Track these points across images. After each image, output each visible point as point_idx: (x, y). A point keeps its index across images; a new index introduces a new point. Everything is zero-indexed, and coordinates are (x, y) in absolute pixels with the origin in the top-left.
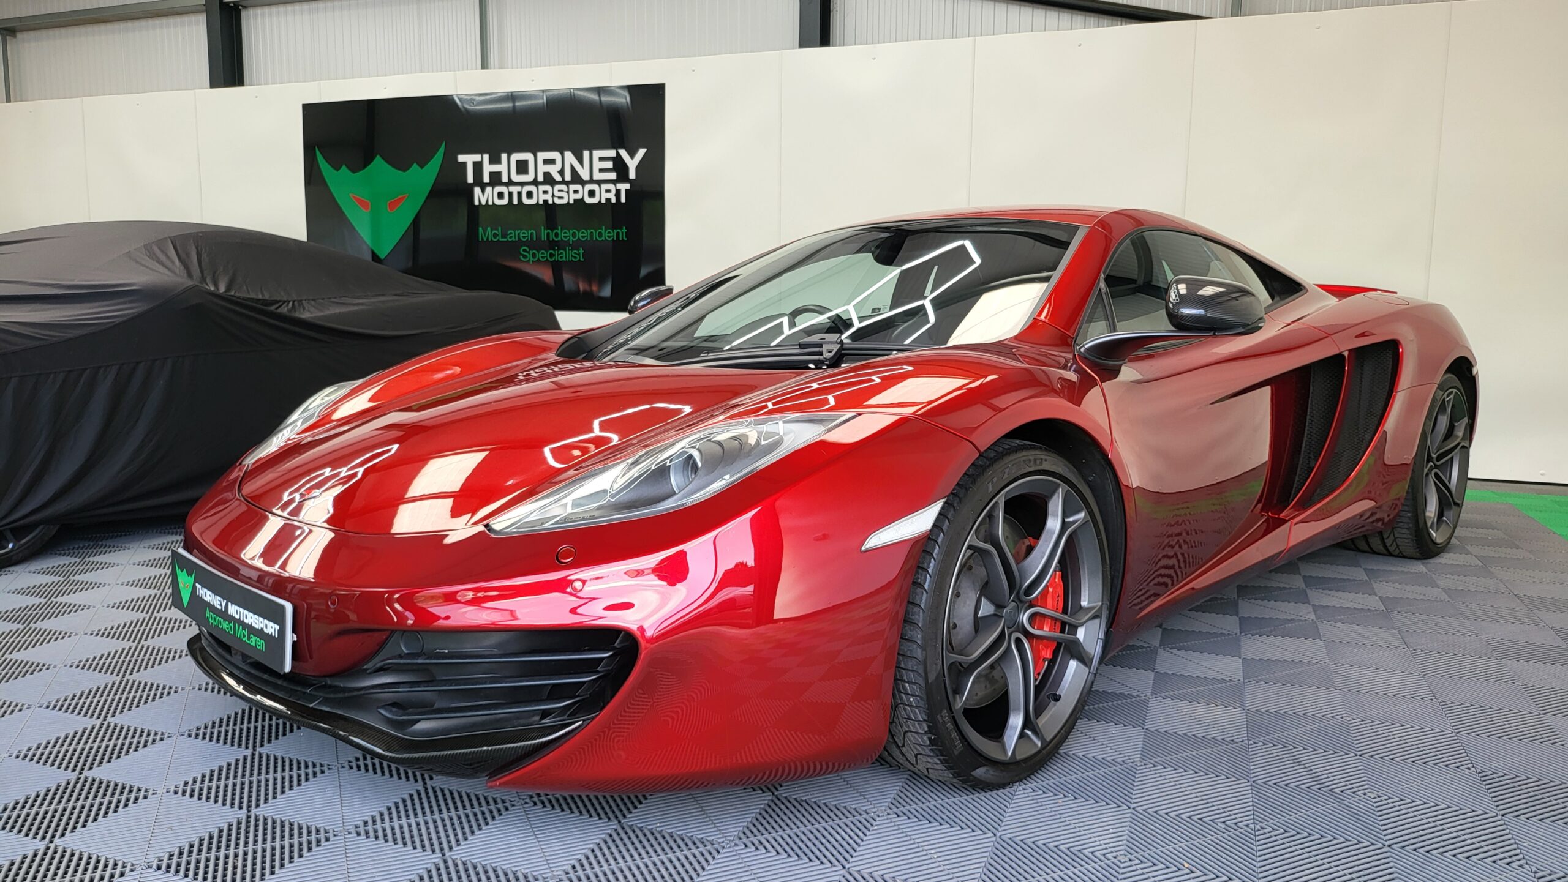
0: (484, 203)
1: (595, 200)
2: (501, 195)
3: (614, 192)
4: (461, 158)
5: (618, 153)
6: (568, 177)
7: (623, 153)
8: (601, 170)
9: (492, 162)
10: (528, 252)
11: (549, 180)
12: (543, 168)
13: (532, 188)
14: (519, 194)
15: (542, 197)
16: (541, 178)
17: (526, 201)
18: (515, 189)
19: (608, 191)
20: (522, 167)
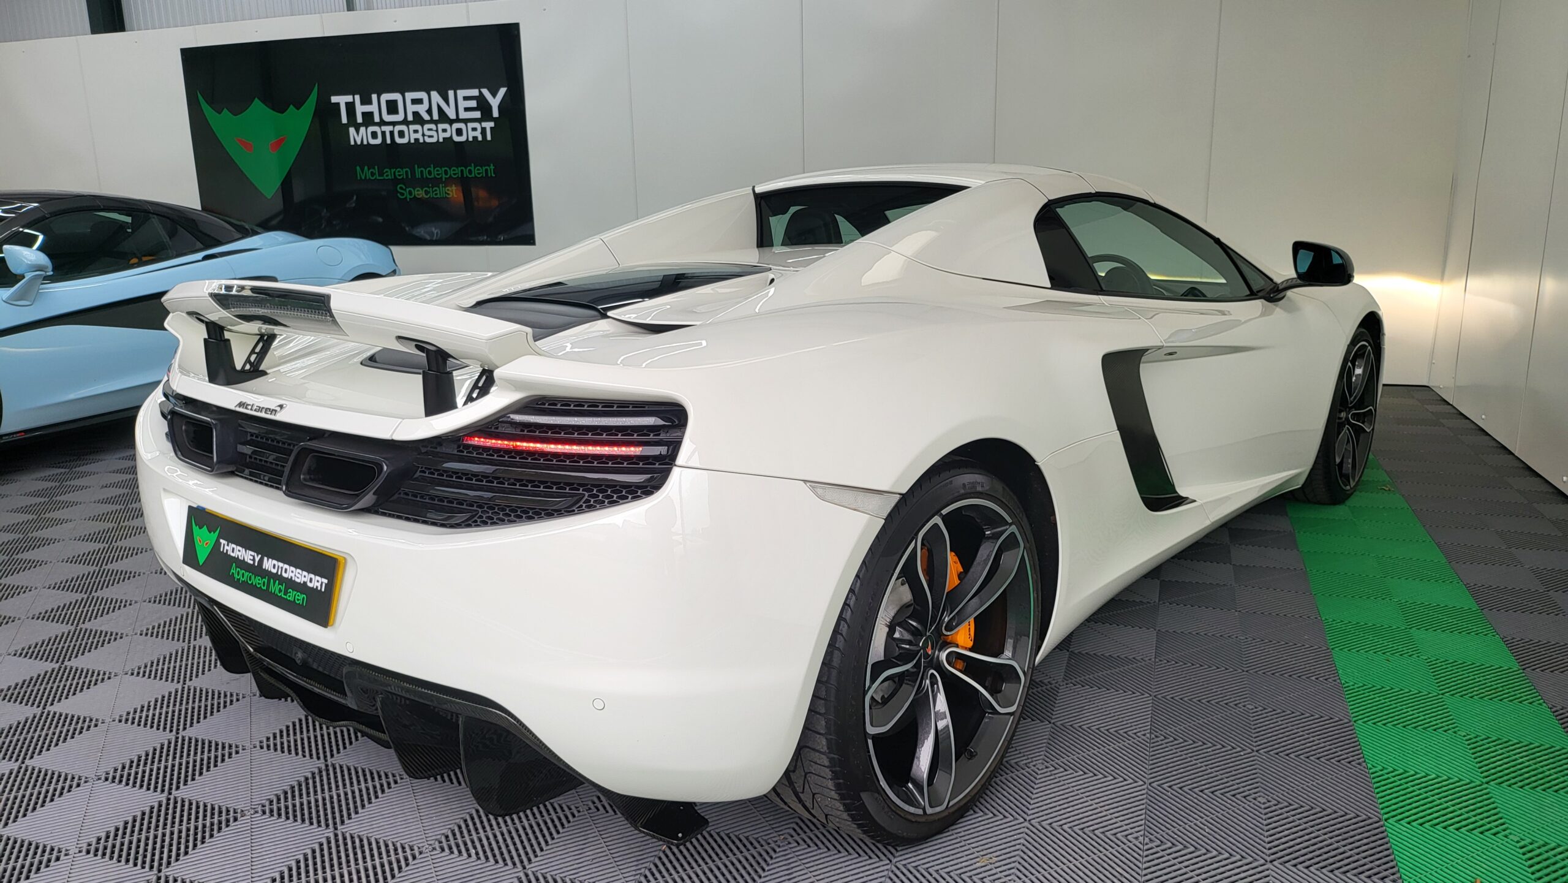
0: (359, 143)
1: (463, 139)
2: (374, 135)
3: (479, 130)
4: (334, 99)
5: (480, 92)
6: (436, 117)
7: (485, 92)
8: (467, 109)
9: (363, 103)
10: (405, 190)
11: (418, 119)
12: (411, 108)
13: (403, 128)
14: (392, 133)
15: (413, 136)
16: (410, 118)
17: (398, 140)
18: (387, 129)
19: (474, 129)
20: (392, 107)
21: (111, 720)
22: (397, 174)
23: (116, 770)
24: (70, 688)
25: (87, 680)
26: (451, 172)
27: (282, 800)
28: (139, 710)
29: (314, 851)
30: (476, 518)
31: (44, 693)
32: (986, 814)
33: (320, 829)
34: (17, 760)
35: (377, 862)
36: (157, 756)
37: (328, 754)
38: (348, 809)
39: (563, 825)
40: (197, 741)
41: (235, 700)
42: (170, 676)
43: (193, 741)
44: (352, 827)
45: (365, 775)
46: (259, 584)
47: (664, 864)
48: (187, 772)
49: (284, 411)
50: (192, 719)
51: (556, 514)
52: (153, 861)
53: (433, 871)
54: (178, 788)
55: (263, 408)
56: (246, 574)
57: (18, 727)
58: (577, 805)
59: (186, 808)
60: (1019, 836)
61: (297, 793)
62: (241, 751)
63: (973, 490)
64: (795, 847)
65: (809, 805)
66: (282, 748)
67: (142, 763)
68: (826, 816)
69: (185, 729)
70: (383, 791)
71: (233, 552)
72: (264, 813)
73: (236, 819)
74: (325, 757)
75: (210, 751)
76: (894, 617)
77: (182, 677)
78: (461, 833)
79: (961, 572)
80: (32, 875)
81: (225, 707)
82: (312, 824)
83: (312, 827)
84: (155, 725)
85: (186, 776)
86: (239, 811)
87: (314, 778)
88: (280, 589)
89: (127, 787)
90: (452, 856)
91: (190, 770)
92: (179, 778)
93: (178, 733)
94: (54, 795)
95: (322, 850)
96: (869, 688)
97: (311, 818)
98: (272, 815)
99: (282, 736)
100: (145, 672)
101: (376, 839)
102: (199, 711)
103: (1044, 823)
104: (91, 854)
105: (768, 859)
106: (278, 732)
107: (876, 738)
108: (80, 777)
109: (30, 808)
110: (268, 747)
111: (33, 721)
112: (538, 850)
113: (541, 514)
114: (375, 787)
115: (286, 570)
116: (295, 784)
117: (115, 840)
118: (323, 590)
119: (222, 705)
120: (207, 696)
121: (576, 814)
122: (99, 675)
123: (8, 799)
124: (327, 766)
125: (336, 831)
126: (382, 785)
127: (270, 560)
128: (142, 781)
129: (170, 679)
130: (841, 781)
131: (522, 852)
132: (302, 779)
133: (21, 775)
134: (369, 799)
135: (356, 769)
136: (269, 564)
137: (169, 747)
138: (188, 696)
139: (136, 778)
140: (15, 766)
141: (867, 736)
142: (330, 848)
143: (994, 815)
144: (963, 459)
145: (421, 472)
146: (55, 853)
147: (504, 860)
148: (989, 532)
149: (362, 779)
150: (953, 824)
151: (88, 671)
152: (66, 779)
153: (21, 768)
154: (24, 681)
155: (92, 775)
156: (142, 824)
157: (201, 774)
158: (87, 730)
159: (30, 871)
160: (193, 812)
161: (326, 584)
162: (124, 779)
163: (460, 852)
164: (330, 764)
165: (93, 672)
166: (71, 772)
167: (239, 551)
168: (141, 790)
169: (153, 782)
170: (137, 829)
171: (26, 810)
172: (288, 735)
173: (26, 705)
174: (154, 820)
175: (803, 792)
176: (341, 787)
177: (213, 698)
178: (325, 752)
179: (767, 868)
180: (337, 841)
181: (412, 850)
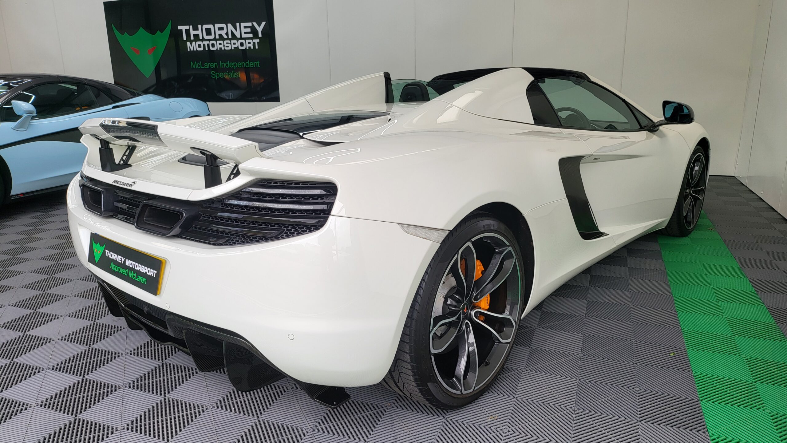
0: (192, 50)
1: (244, 48)
2: (200, 46)
3: (252, 43)
4: (180, 28)
5: (252, 24)
6: (230, 37)
7: (255, 24)
8: (246, 33)
9: (194, 30)
10: (215, 74)
11: (221, 37)
12: (218, 32)
13: (214, 42)
14: (208, 45)
15: (219, 46)
16: (217, 37)
17: (212, 49)
18: (206, 43)
19: (249, 43)
20: (208, 32)
21: (57, 339)
22: (211, 65)
23: (58, 364)
24: (38, 323)
25: (47, 319)
26: (238, 65)
27: (139, 381)
28: (71, 335)
29: (153, 407)
30: (230, 241)
31: (25, 325)
32: (494, 394)
33: (157, 396)
34: (9, 359)
35: (185, 413)
36: (79, 358)
37: (164, 358)
38: (172, 386)
39: (279, 396)
40: (99, 350)
41: (119, 330)
42: (88, 317)
43: (97, 351)
44: (173, 395)
45: (181, 369)
46: (124, 273)
47: (329, 417)
48: (93, 366)
49: (136, 185)
50: (97, 339)
51: (270, 239)
52: (73, 411)
53: (212, 418)
54: (88, 374)
55: (126, 183)
56: (118, 268)
57: (11, 342)
58: (286, 386)
59: (91, 384)
60: (510, 406)
61: (147, 378)
62: (120, 356)
63: (489, 229)
64: (396, 409)
65: (402, 389)
66: (141, 354)
67: (71, 361)
68: (411, 394)
69: (93, 344)
70: (190, 377)
71: (112, 256)
72: (130, 387)
73: (115, 390)
74: (162, 359)
75: (105, 355)
76: (447, 293)
77: (94, 318)
78: (228, 399)
79: (483, 271)
80: (13, 417)
81: (114, 333)
82: (153, 393)
83: (153, 395)
84: (79, 342)
85: (93, 368)
86: (117, 386)
87: (156, 370)
88: (134, 275)
89: (63, 373)
90: (223, 411)
91: (95, 365)
92: (89, 369)
93: (90, 346)
94: (26, 377)
95: (157, 407)
96: (432, 330)
97: (153, 390)
98: (134, 389)
99: (141, 348)
100: (75, 315)
101: (185, 402)
102: (101, 335)
103: (523, 399)
104: (43, 407)
105: (382, 415)
106: (139, 346)
107: (435, 355)
108: (40, 368)
109: (14, 383)
110: (134, 354)
111: (19, 339)
112: (265, 408)
113: (263, 239)
114: (186, 375)
115: (137, 266)
116: (146, 373)
117: (55, 400)
118: (154, 276)
119: (113, 332)
120: (106, 328)
121: (286, 390)
122: (53, 316)
123: (3, 378)
124: (163, 364)
125: (165, 397)
126: (189, 374)
127: (129, 261)
128: (71, 370)
129: (88, 319)
130: (417, 377)
131: (257, 409)
132: (150, 370)
133: (11, 366)
134: (183, 381)
135: (177, 366)
136: (129, 263)
137: (85, 353)
138: (96, 327)
139: (67, 369)
140: (8, 362)
141: (431, 354)
142: (161, 406)
143: (498, 394)
144: (484, 212)
145: (203, 217)
146: (25, 406)
147: (248, 413)
148: (498, 250)
149: (180, 371)
150: (477, 399)
151: (48, 314)
152: (33, 369)
153: (11, 363)
154: (16, 319)
155: (46, 367)
156: (69, 392)
157: (100, 367)
158: (45, 344)
159: (12, 415)
160: (95, 386)
161: (156, 273)
162: (62, 369)
163: (226, 409)
164: (164, 363)
165: (50, 315)
166: (35, 365)
167: (115, 256)
168: (70, 375)
169: (76, 371)
170: (66, 395)
171: (12, 384)
172: (145, 348)
173: (16, 331)
174: (75, 390)
175: (398, 382)
176: (169, 375)
177: (108, 329)
178: (162, 357)
179: (381, 420)
180: (165, 402)
181: (202, 407)
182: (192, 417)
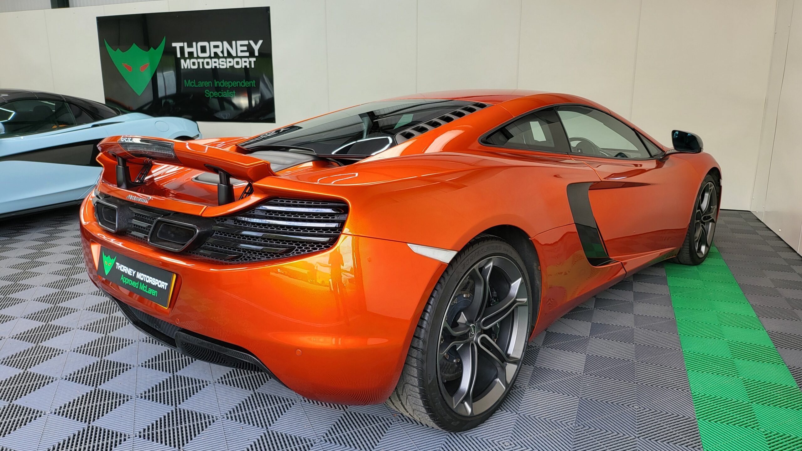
0: (186, 67)
1: (239, 67)
2: (194, 64)
3: (248, 62)
4: (174, 45)
5: (249, 42)
6: (226, 55)
7: (252, 42)
8: (242, 51)
9: (188, 47)
10: (209, 93)
11: (216, 55)
12: (213, 50)
13: (209, 60)
14: (203, 63)
15: (214, 65)
16: (212, 55)
17: (206, 67)
18: (201, 61)
19: (245, 62)
20: (203, 49)
21: (69, 351)
22: (205, 84)
23: (71, 375)
24: (50, 335)
26: (233, 84)
27: (151, 392)
29: (165, 417)
31: (38, 336)
33: (168, 406)
34: (23, 368)
35: (195, 423)
36: (91, 368)
38: (183, 397)
39: (287, 409)
43: (109, 362)
44: (184, 406)
45: (192, 381)
47: (336, 428)
48: (105, 377)
50: (109, 351)
53: (222, 428)
54: (100, 384)
57: (24, 352)
58: (295, 399)
61: (158, 388)
62: (132, 368)
67: (83, 372)
70: (200, 389)
72: (141, 397)
73: (127, 400)
74: (173, 372)
75: (117, 367)
78: (238, 411)
83: (165, 405)
86: (130, 396)
87: (167, 381)
89: (77, 383)
90: (232, 421)
92: (101, 379)
94: (40, 385)
95: (169, 416)
97: (164, 401)
98: (146, 399)
99: (152, 361)
101: (195, 412)
104: (57, 415)
108: (53, 378)
109: (28, 391)
110: (146, 366)
111: (32, 350)
112: (274, 420)
114: (196, 387)
117: (69, 408)
122: (64, 329)
123: (17, 387)
125: (176, 407)
131: (266, 420)
132: (161, 382)
133: (24, 375)
134: (193, 392)
135: (188, 378)
140: (22, 371)
142: (173, 416)
143: (502, 410)
146: (39, 413)
147: (258, 424)
151: (60, 327)
152: (46, 379)
153: (25, 372)
154: (29, 331)
157: (112, 378)
158: (58, 355)
159: (26, 421)
162: (74, 380)
163: (236, 419)
164: (175, 375)
166: (48, 375)
168: (83, 385)
169: (88, 381)
170: (79, 403)
173: (29, 342)
178: (173, 369)
179: (386, 432)
180: (176, 412)
181: (213, 417)
182: (202, 427)
